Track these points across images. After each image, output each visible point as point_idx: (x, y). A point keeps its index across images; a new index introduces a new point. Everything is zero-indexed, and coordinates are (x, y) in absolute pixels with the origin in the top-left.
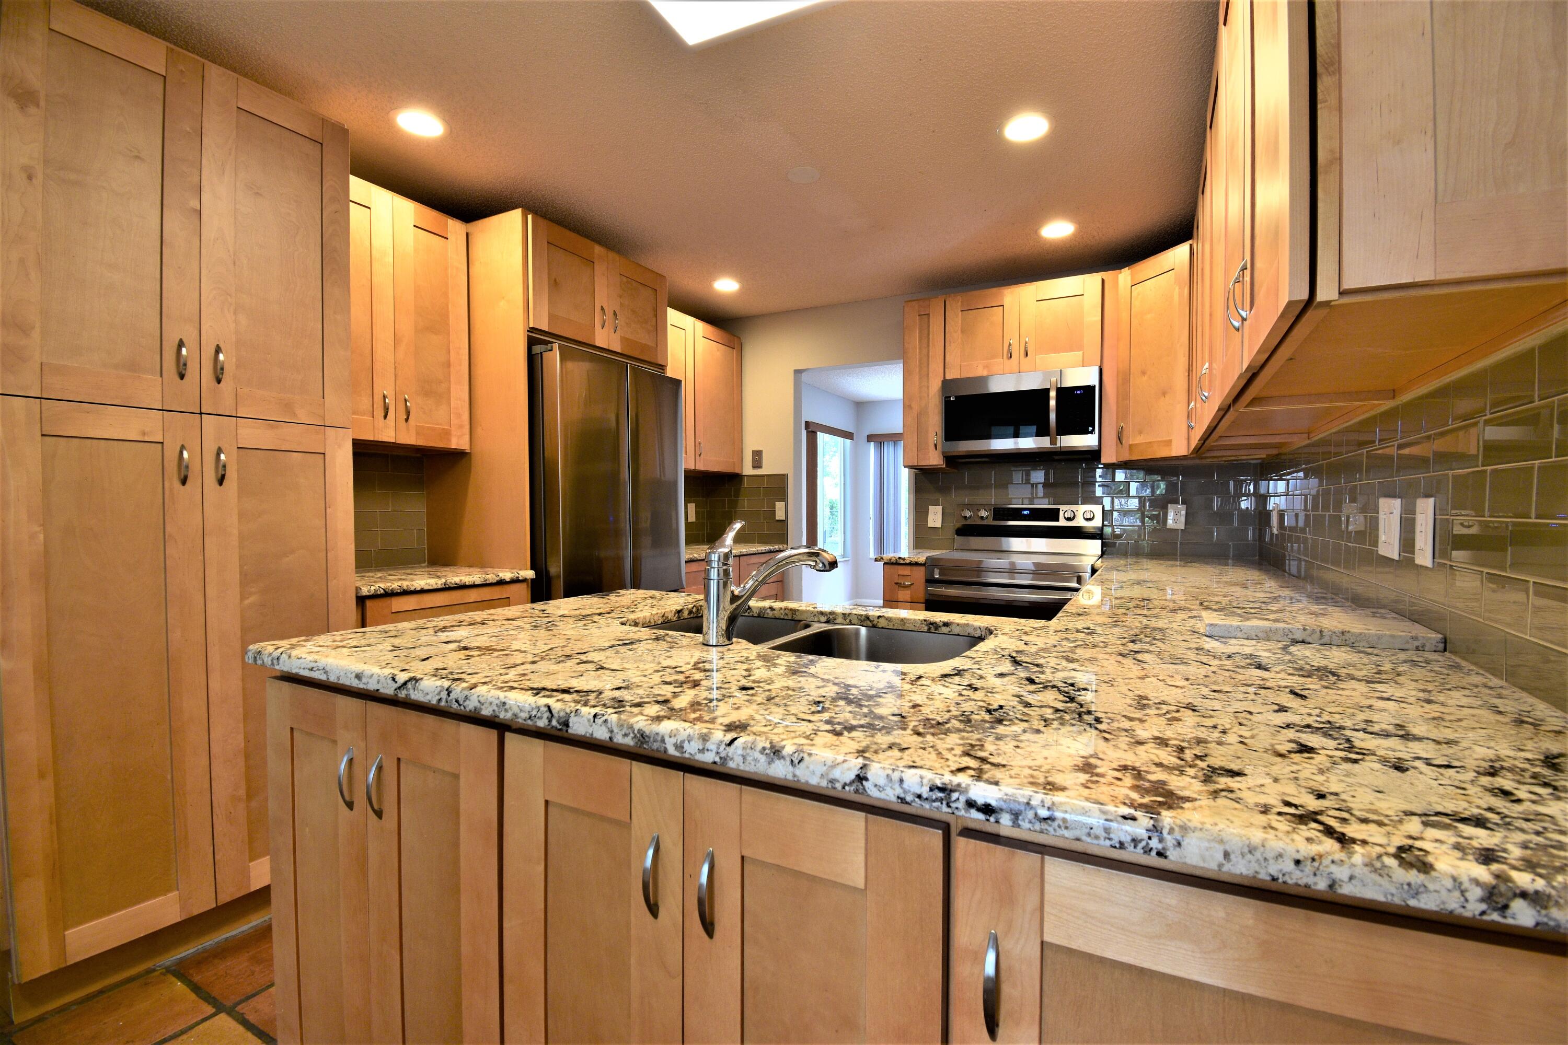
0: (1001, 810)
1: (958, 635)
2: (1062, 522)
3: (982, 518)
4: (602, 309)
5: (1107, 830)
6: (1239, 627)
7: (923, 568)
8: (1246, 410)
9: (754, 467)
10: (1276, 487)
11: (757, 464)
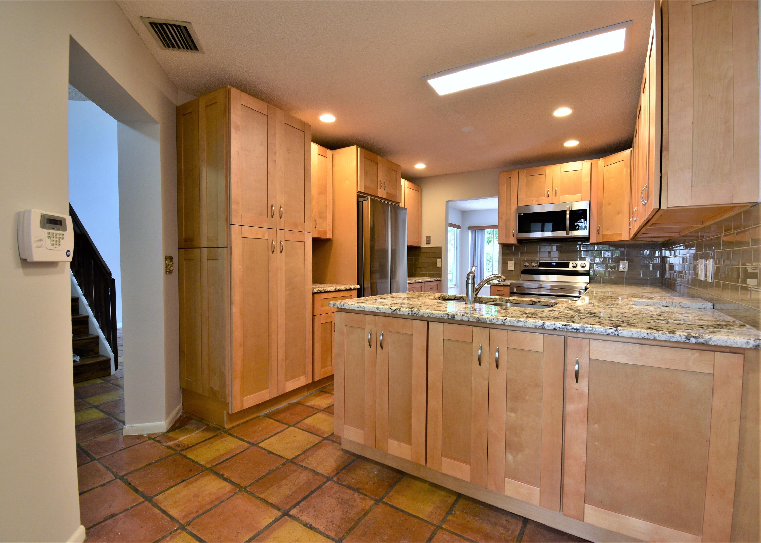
0: (580, 329)
1: (544, 305)
2: (571, 268)
3: (534, 266)
4: (380, 181)
5: (606, 331)
6: (644, 302)
7: (509, 288)
8: (650, 227)
9: (427, 244)
10: (665, 253)
11: (428, 242)
